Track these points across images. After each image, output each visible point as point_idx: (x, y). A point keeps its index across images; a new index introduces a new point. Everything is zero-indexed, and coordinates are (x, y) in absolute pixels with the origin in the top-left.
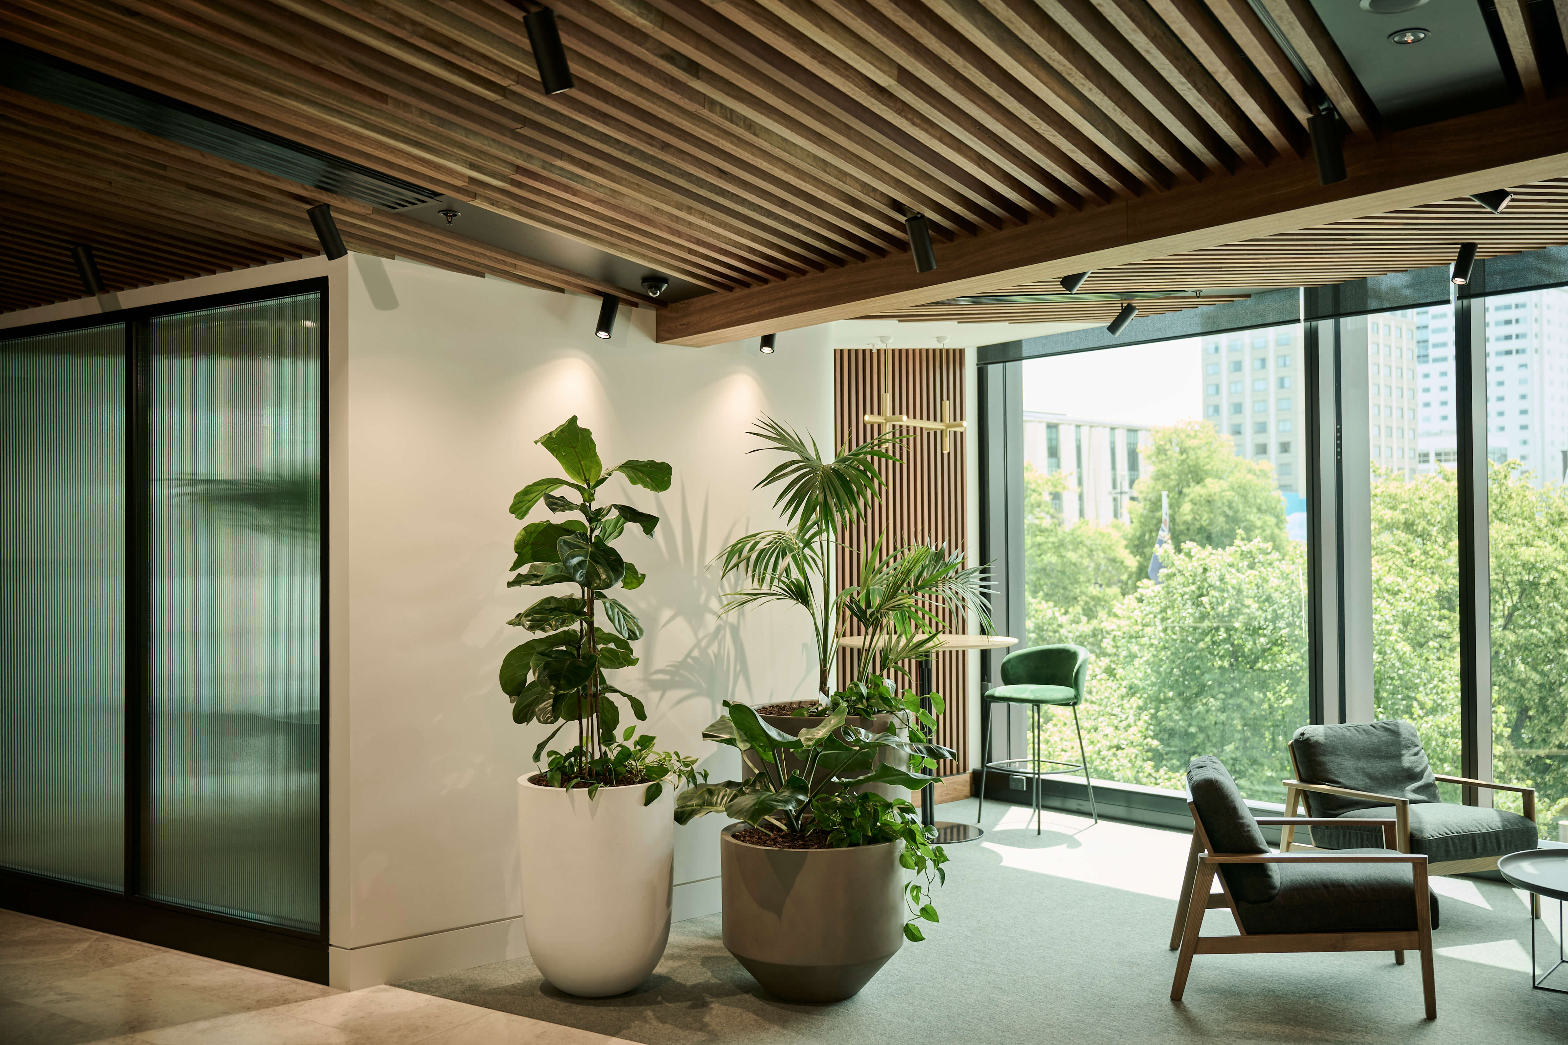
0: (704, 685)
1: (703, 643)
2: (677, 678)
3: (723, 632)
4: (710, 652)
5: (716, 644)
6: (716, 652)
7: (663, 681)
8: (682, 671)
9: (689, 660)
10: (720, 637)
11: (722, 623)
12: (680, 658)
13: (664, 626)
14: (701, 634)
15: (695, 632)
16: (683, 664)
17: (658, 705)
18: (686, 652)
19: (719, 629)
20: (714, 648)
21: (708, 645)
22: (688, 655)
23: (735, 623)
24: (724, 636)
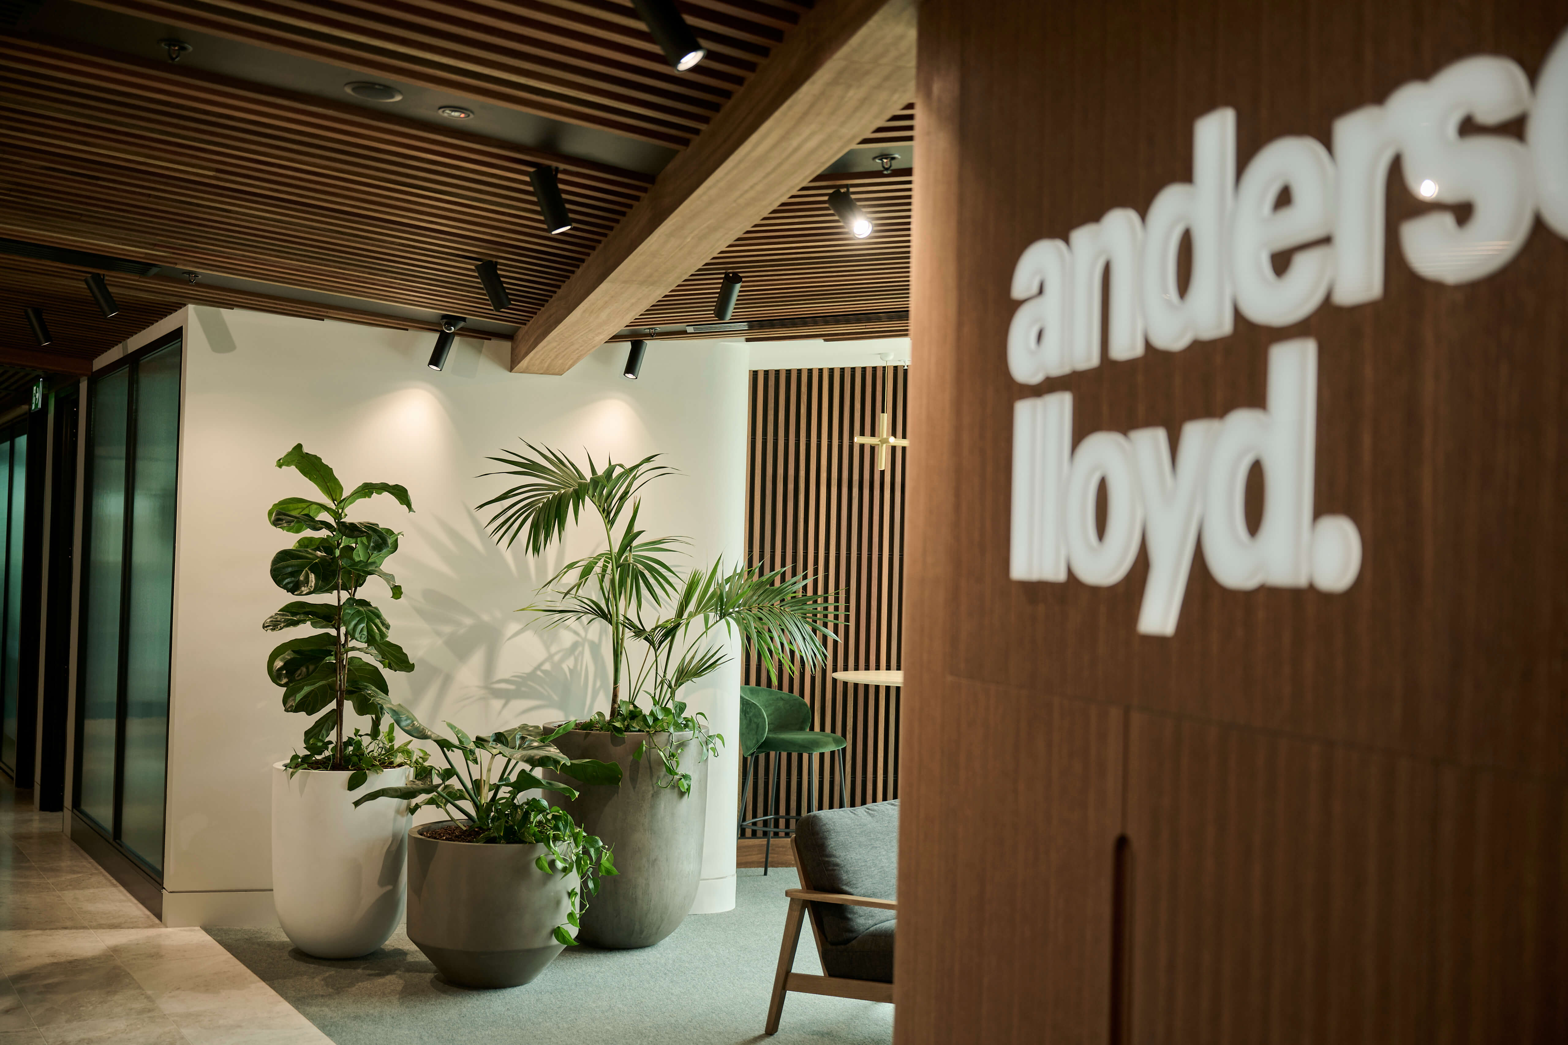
0: (556, 698)
1: (557, 658)
2: (523, 689)
3: (580, 649)
4: (565, 666)
5: (572, 659)
6: (571, 667)
7: (507, 691)
8: (530, 683)
9: (539, 673)
10: (577, 653)
11: (580, 640)
12: (528, 669)
13: (509, 639)
14: (553, 649)
15: (547, 647)
16: (532, 676)
17: (500, 713)
18: (535, 664)
19: (575, 645)
20: (570, 662)
21: (562, 660)
22: (538, 667)
23: (596, 640)
24: (582, 653)
